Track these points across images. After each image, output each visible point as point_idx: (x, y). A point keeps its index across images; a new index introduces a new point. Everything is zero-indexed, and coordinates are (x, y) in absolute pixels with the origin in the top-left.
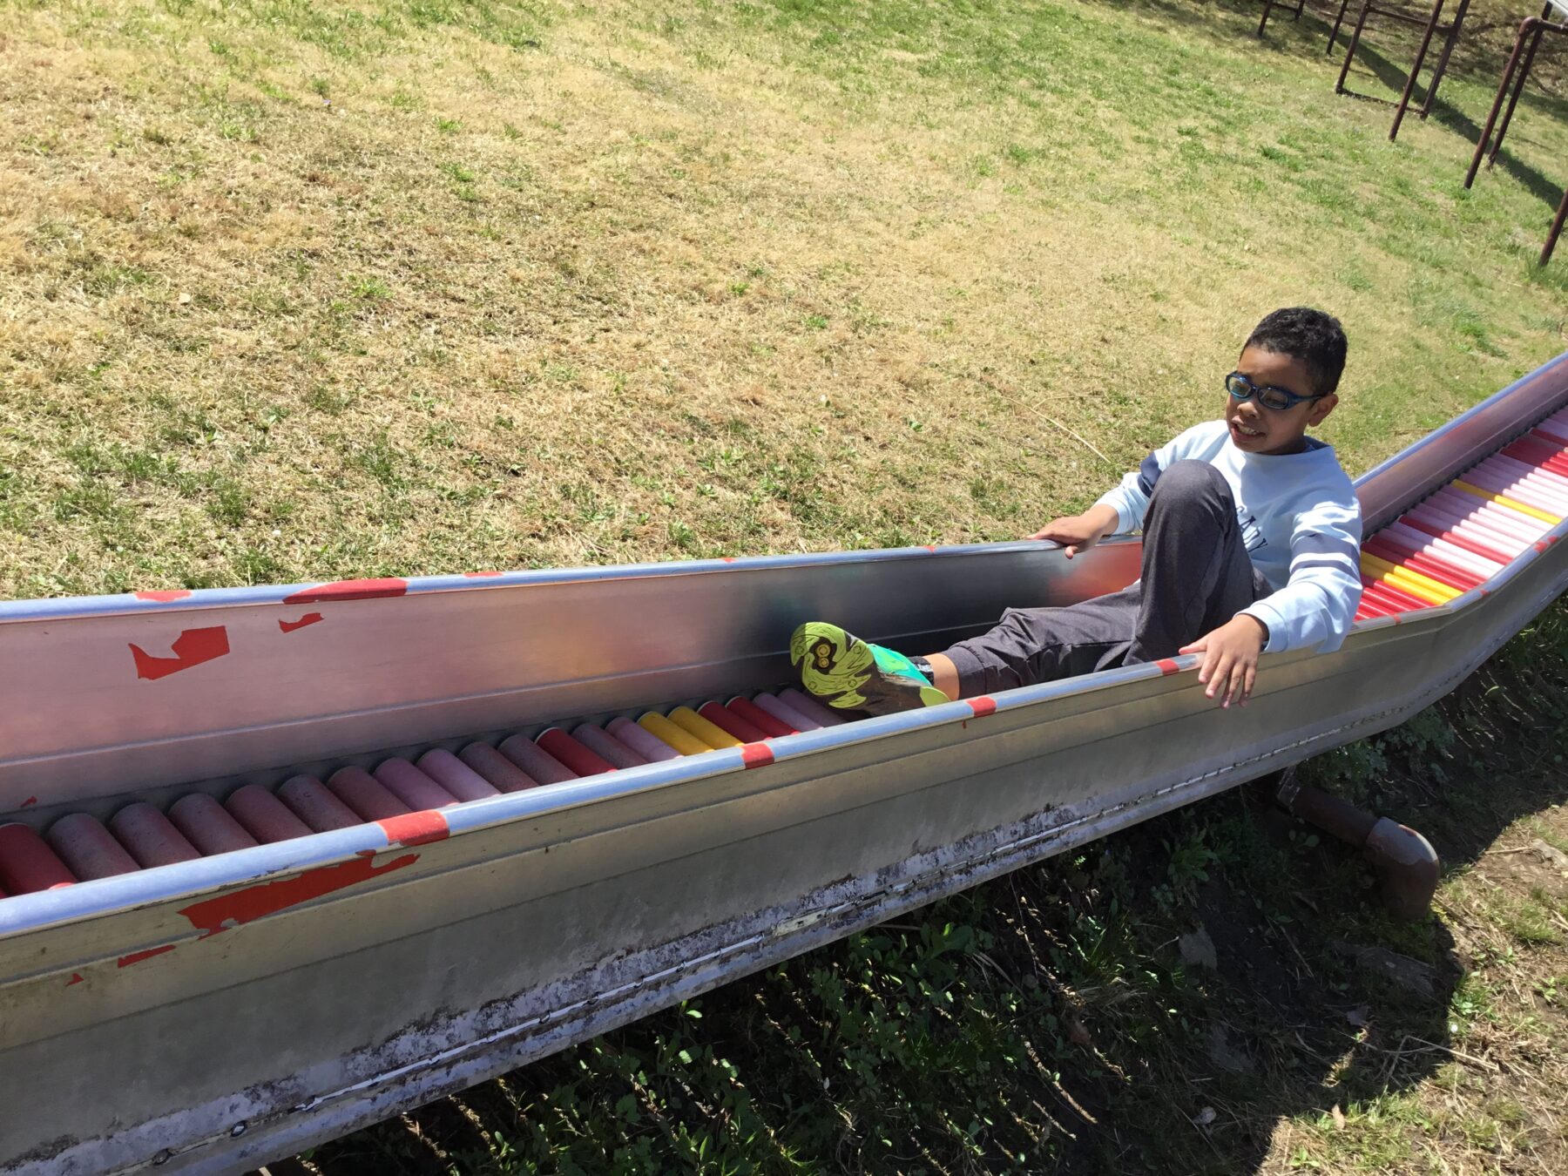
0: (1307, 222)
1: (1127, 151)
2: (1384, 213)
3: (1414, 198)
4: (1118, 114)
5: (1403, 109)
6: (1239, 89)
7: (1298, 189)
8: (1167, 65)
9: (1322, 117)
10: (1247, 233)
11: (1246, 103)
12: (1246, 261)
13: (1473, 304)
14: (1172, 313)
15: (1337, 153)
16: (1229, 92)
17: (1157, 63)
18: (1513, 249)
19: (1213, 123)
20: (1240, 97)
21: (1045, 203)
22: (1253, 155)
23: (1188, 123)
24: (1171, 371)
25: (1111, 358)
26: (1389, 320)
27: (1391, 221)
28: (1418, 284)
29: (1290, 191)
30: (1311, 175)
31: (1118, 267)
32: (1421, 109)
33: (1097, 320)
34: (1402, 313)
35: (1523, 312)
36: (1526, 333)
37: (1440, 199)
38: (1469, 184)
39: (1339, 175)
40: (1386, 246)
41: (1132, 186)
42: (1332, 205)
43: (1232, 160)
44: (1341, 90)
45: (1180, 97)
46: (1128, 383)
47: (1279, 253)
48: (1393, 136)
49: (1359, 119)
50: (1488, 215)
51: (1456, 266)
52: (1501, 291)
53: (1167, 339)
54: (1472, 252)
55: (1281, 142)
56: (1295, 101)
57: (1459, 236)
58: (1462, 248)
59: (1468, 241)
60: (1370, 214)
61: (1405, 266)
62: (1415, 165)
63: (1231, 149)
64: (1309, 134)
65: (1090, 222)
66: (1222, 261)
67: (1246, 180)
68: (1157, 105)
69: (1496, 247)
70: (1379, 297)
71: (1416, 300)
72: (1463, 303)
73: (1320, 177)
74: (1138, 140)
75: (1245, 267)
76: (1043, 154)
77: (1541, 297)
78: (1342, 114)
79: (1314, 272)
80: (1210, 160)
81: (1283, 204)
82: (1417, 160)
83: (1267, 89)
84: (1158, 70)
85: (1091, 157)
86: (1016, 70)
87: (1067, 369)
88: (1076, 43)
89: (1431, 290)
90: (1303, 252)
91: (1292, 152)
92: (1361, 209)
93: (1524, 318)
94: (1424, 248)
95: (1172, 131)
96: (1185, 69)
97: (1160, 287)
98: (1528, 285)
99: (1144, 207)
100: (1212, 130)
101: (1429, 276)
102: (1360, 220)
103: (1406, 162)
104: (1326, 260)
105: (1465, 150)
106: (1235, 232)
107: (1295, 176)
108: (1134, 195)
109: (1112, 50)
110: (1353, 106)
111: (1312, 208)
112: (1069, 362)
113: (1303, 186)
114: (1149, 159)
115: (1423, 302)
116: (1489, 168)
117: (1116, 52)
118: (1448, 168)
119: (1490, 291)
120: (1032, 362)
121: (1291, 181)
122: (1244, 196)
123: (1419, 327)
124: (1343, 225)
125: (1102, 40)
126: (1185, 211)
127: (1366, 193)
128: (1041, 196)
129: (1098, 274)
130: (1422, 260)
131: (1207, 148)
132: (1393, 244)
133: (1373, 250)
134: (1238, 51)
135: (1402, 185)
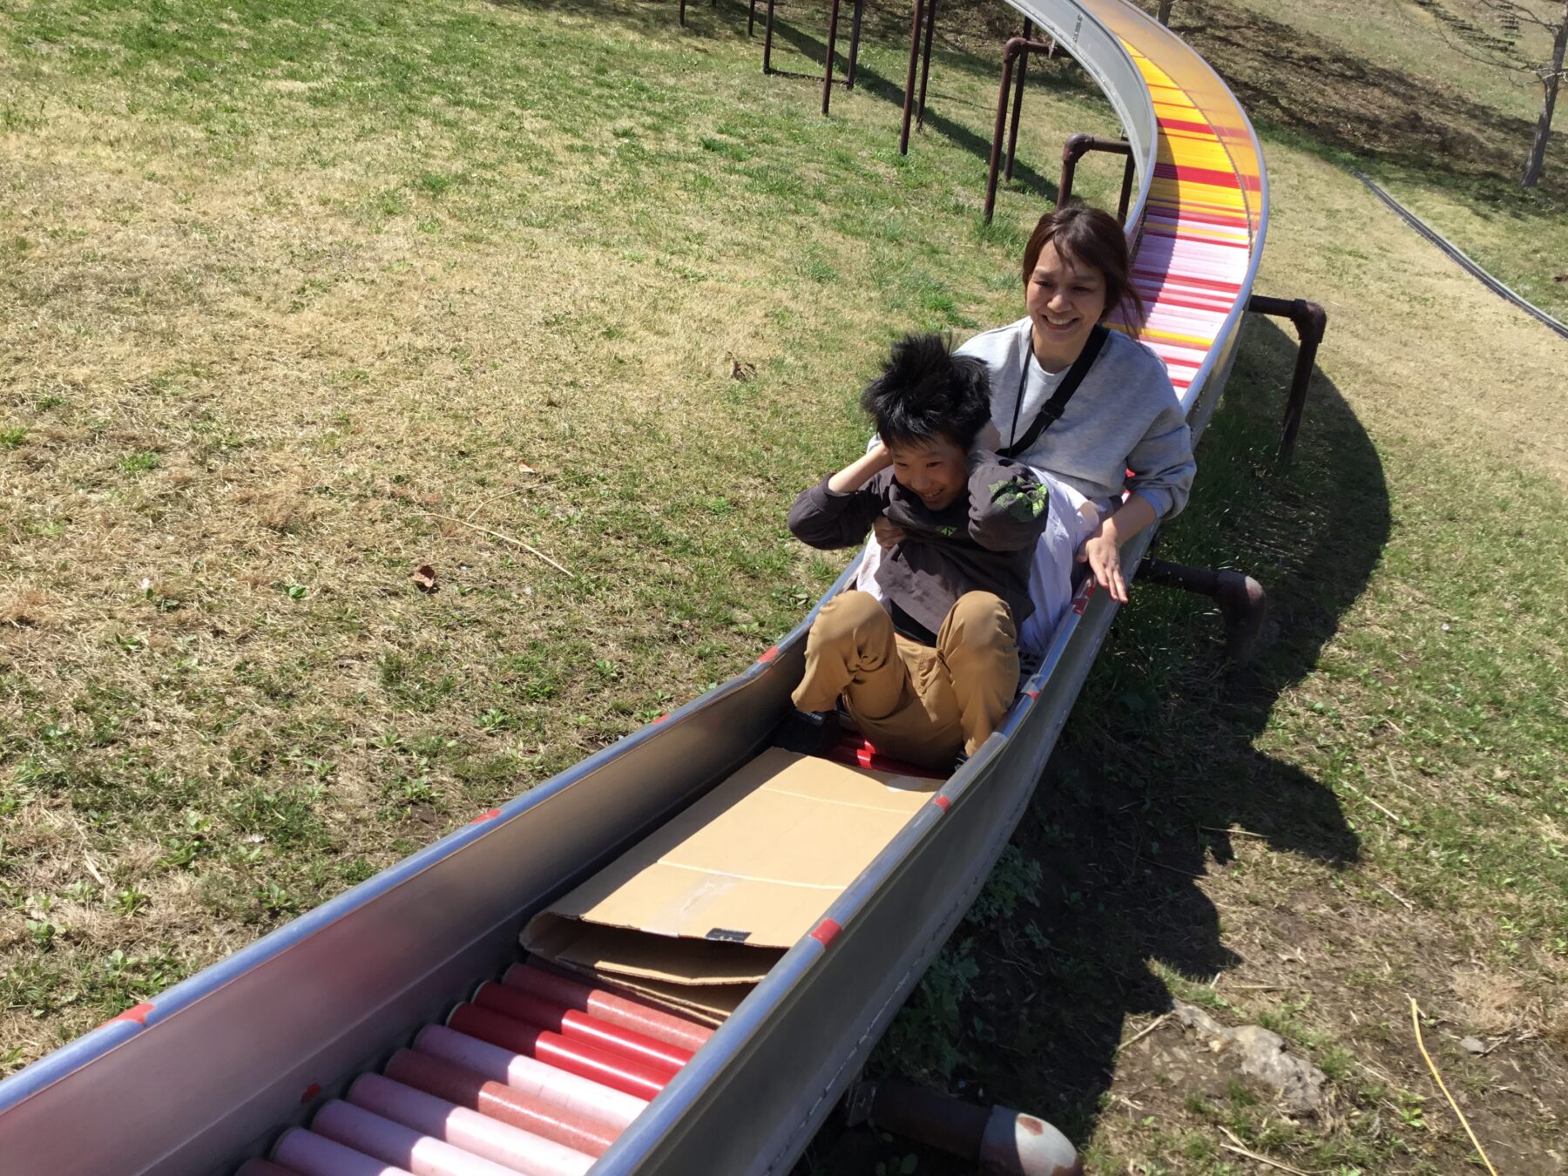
0: (760, 214)
1: (560, 163)
2: (833, 193)
3: (856, 170)
4: (546, 123)
5: (829, 81)
6: (671, 81)
7: (746, 179)
8: (594, 64)
9: (755, 100)
10: (701, 238)
11: (681, 94)
12: (703, 271)
13: (934, 273)
14: (627, 350)
15: (777, 135)
16: (661, 85)
17: (583, 63)
18: (959, 210)
19: (649, 120)
20: (674, 89)
21: (468, 238)
22: (695, 149)
23: (624, 123)
24: (636, 426)
25: (563, 426)
26: (860, 310)
27: (841, 200)
28: (879, 262)
29: (738, 183)
30: (756, 162)
31: (560, 305)
32: (846, 79)
33: (540, 378)
34: (871, 299)
35: (981, 273)
36: (989, 296)
37: (881, 169)
38: (904, 151)
39: (782, 159)
40: (842, 228)
41: (570, 203)
42: (781, 191)
43: (674, 158)
44: (769, 70)
45: (612, 97)
46: (587, 455)
47: (737, 255)
48: (826, 110)
49: (791, 98)
50: (929, 178)
51: (911, 237)
52: (956, 255)
53: (627, 386)
54: (922, 219)
55: (721, 132)
56: (729, 87)
57: (907, 205)
58: (912, 216)
59: (916, 209)
60: (820, 196)
61: (863, 246)
62: (852, 138)
63: (672, 146)
64: (747, 120)
65: (524, 253)
66: (678, 276)
67: (691, 177)
68: (588, 108)
69: (943, 210)
70: (844, 284)
71: (880, 281)
72: (924, 276)
73: (765, 163)
74: (571, 148)
75: (704, 278)
76: (463, 180)
77: (993, 254)
78: (773, 94)
79: (776, 270)
80: (652, 161)
81: (733, 198)
82: (853, 131)
83: (697, 78)
84: (586, 70)
85: (520, 174)
86: (426, 87)
87: (509, 453)
88: (494, 51)
89: (893, 268)
90: (761, 250)
91: (733, 140)
92: (810, 191)
93: (985, 280)
94: (877, 223)
95: (608, 135)
96: (613, 67)
97: (612, 320)
98: (980, 245)
99: (587, 225)
100: (649, 128)
101: (889, 252)
102: (812, 203)
103: (843, 136)
104: (786, 255)
105: (893, 115)
106: (687, 239)
107: (740, 166)
108: (573, 214)
109: (535, 54)
110: (783, 85)
111: (762, 198)
112: (509, 442)
113: (750, 176)
114: (586, 169)
115: (888, 283)
116: (919, 130)
117: (540, 57)
118: (883, 136)
119: (947, 257)
120: (462, 453)
121: (738, 172)
122: (692, 197)
123: (890, 311)
124: (797, 212)
125: (523, 45)
126: (631, 223)
127: (812, 173)
128: (464, 230)
129: (538, 315)
130: (878, 236)
131: (646, 148)
132: (849, 224)
133: (830, 233)
134: (663, 41)
135: (844, 161)
